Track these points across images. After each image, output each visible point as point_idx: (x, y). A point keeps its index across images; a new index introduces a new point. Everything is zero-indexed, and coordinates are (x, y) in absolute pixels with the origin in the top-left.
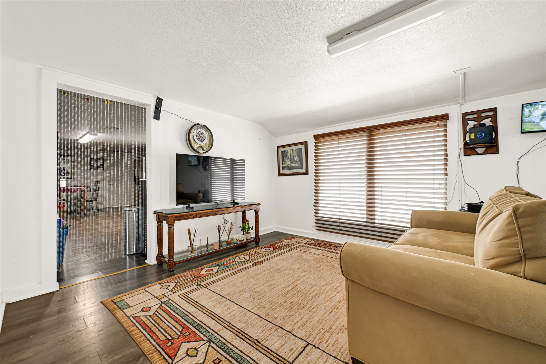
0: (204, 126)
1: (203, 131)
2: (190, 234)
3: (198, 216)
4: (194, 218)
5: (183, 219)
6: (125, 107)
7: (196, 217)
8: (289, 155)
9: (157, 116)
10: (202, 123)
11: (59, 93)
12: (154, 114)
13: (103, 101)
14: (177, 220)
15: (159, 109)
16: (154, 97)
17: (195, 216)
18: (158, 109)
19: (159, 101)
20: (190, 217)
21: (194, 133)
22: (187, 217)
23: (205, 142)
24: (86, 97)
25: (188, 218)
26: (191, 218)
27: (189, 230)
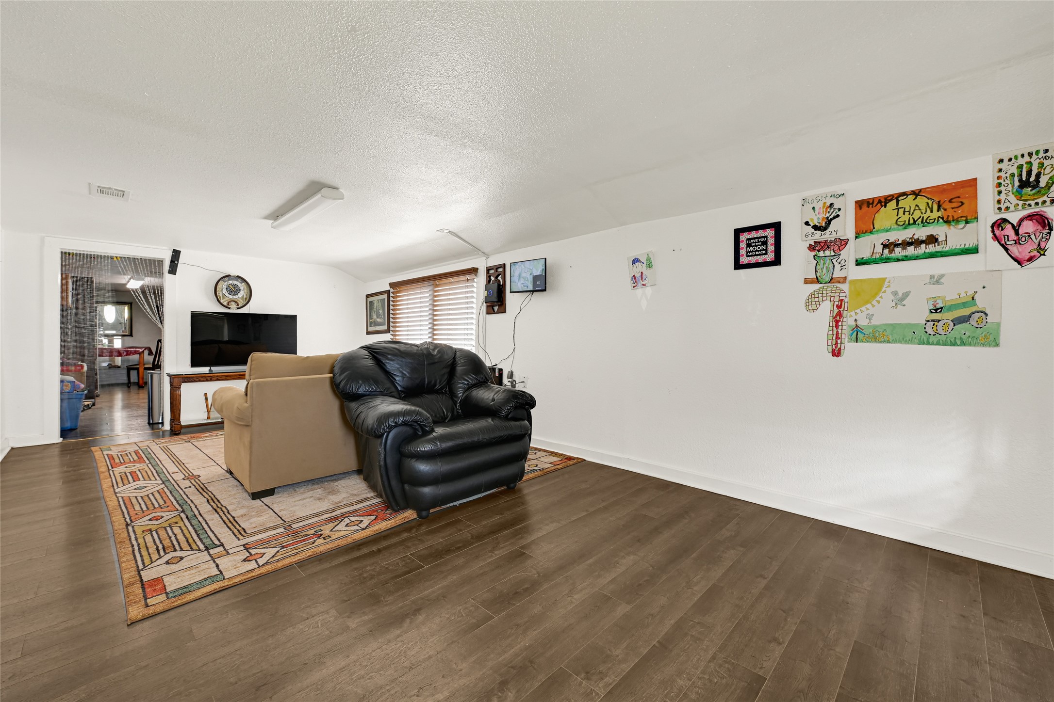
0: (238, 277)
1: (236, 282)
2: (206, 399)
3: (213, 379)
4: (207, 380)
5: (192, 382)
6: (138, 262)
7: (211, 380)
8: (375, 307)
9: (173, 270)
10: (234, 273)
11: (64, 255)
12: (170, 268)
13: (112, 258)
14: (185, 382)
15: (176, 262)
16: (170, 250)
17: (209, 379)
18: (174, 262)
19: (176, 255)
20: (202, 379)
21: (223, 285)
22: (198, 380)
23: (240, 295)
24: (93, 256)
25: (200, 381)
26: (203, 381)
27: (206, 394)
